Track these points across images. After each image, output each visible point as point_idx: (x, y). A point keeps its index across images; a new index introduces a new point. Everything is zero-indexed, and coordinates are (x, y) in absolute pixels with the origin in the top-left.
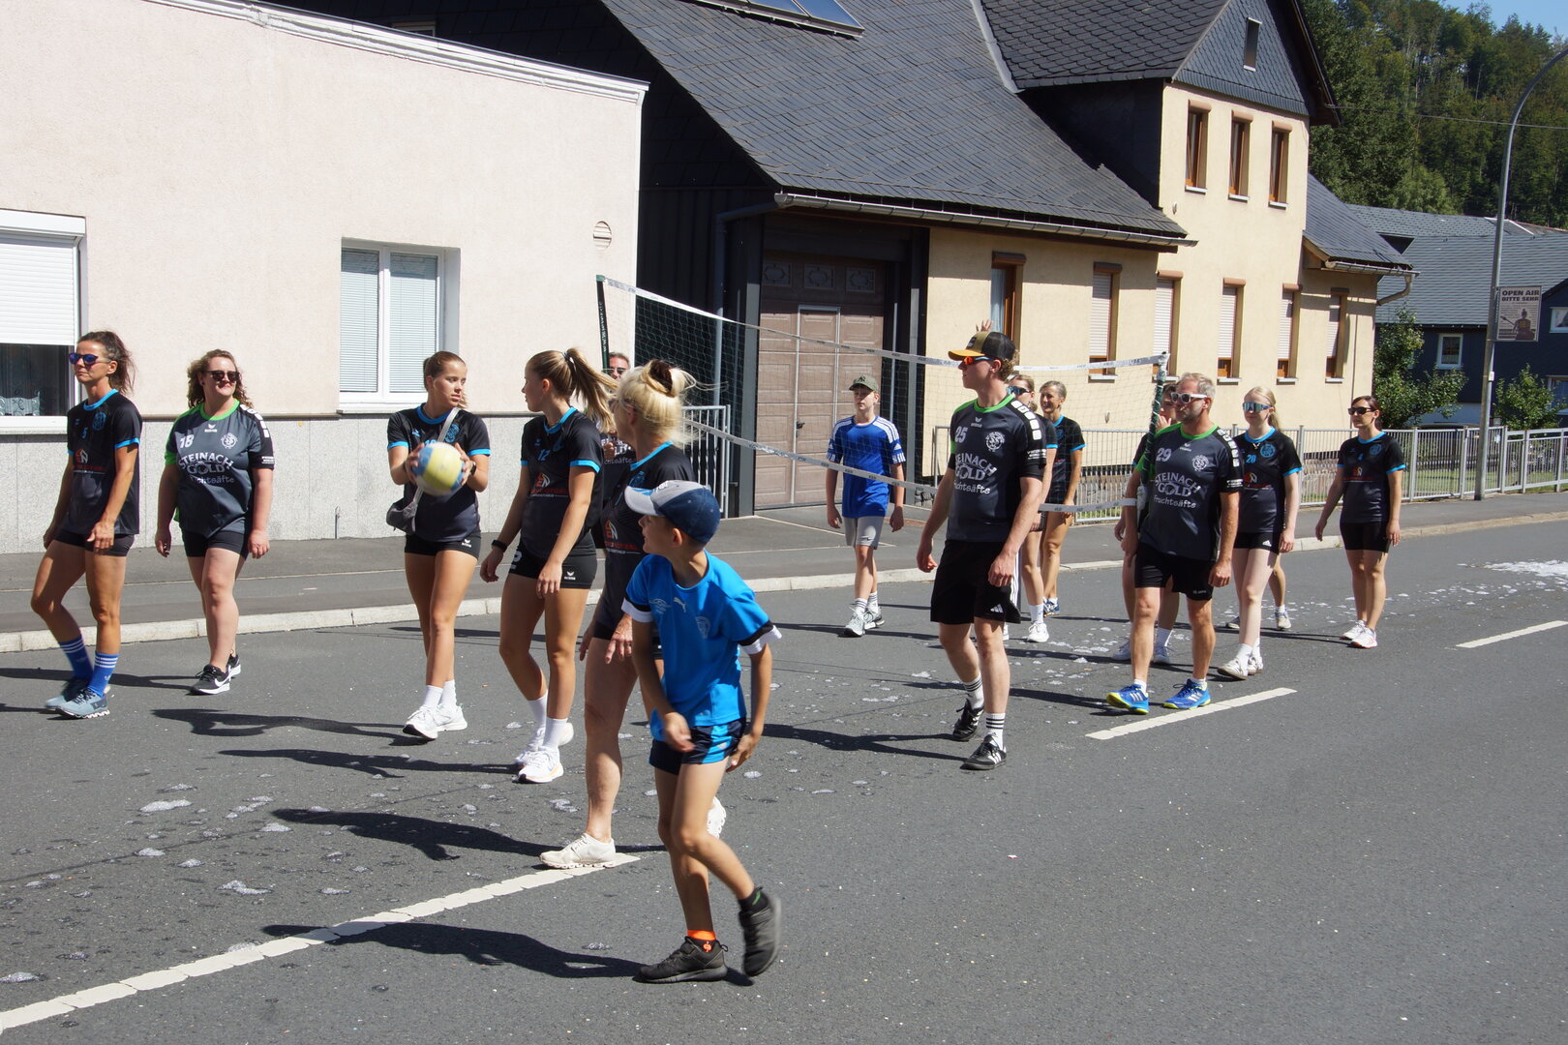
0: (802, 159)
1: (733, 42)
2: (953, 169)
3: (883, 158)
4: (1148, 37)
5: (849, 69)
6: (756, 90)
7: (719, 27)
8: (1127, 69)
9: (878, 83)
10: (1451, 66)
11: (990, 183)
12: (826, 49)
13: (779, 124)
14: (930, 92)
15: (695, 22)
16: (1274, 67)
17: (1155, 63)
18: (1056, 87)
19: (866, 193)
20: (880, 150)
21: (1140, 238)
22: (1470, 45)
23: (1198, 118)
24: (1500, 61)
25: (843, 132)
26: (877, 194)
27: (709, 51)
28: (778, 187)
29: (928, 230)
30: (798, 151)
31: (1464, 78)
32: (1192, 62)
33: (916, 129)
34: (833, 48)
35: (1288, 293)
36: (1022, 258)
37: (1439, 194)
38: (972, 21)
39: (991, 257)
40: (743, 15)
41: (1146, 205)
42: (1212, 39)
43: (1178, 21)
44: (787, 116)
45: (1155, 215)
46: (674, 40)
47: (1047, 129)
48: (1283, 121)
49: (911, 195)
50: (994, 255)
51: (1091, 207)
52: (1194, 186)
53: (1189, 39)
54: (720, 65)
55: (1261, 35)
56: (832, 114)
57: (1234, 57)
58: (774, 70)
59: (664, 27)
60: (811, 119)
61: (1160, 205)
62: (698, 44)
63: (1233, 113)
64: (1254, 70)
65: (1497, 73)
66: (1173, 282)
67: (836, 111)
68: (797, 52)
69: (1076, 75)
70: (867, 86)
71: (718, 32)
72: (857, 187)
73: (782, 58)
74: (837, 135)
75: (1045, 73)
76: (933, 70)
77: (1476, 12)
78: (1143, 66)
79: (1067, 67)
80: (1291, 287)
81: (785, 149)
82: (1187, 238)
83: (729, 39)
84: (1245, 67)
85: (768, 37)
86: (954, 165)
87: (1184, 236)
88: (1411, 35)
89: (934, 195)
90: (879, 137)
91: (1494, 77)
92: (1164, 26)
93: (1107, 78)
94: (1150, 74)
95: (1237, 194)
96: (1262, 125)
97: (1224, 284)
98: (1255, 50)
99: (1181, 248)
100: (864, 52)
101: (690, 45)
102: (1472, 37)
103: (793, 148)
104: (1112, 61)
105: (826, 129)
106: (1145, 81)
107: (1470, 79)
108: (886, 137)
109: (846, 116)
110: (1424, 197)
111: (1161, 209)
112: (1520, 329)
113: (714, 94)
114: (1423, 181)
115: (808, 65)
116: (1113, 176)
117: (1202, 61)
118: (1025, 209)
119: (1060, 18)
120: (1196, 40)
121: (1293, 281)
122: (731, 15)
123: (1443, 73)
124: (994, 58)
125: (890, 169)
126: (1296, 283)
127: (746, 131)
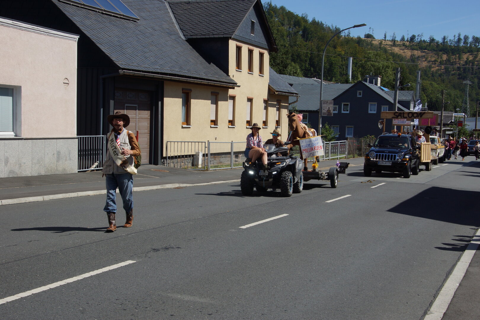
0: (126, 59)
1: (101, 22)
2: (170, 63)
3: (149, 59)
4: (224, 24)
5: (136, 31)
6: (110, 37)
7: (96, 17)
8: (218, 34)
9: (145, 36)
10: (298, 32)
11: (181, 68)
12: (129, 25)
13: (118, 48)
14: (161, 39)
15: (89, 15)
16: (259, 35)
17: (226, 32)
18: (197, 38)
19: (146, 70)
20: (149, 57)
21: (225, 85)
22: (303, 26)
23: (239, 49)
24: (311, 31)
25: (137, 51)
26: (149, 71)
27: (94, 25)
28: (120, 68)
29: (164, 82)
30: (124, 57)
31: (301, 35)
32: (237, 32)
33: (158, 50)
34: (131, 24)
35: (265, 102)
36: (191, 90)
37: (298, 70)
38: (170, 17)
39: (182, 90)
40: (103, 13)
41: (225, 75)
42: (242, 26)
43: (232, 20)
44: (120, 46)
45: (228, 78)
46: (83, 21)
47: (195, 51)
48: (262, 51)
49: (159, 71)
50: (183, 89)
51: (210, 75)
52: (238, 69)
53: (236, 26)
54: (98, 29)
55: (255, 25)
56: (133, 45)
57: (248, 31)
58: (114, 31)
59: (79, 17)
60: (127, 47)
61: (229, 75)
62: (91, 23)
63: (248, 48)
64: (254, 35)
65: (311, 35)
66: (233, 98)
67: (134, 44)
68: (120, 25)
69: (203, 35)
70: (143, 37)
71: (96, 18)
72: (143, 68)
73: (116, 27)
74: (135, 52)
75: (194, 34)
76: (161, 32)
77: (304, 16)
78: (223, 33)
79: (200, 32)
80: (265, 99)
81: (120, 56)
82: (237, 85)
83: (99, 21)
84: (251, 34)
85: (111, 21)
86: (170, 62)
87: (236, 84)
88: (286, 22)
89: (166, 71)
90: (148, 53)
91: (310, 36)
92: (228, 21)
93: (212, 36)
94: (225, 36)
95: (250, 72)
96: (256, 52)
97: (247, 98)
98: (254, 30)
99: (236, 88)
100: (140, 26)
101: (88, 22)
102: (303, 24)
103: (123, 56)
104: (214, 31)
105: (132, 50)
106: (224, 37)
107: (303, 36)
108: (150, 53)
109: (137, 46)
110: (293, 71)
111: (229, 76)
112: (328, 113)
113: (98, 39)
114: (293, 67)
115: (124, 30)
116: (215, 66)
117: (239, 32)
118: (192, 76)
119: (196, 17)
120: (238, 26)
121: (266, 97)
122: (99, 13)
123: (296, 34)
124: (177, 29)
125: (152, 63)
126: (267, 98)
127: (108, 51)
